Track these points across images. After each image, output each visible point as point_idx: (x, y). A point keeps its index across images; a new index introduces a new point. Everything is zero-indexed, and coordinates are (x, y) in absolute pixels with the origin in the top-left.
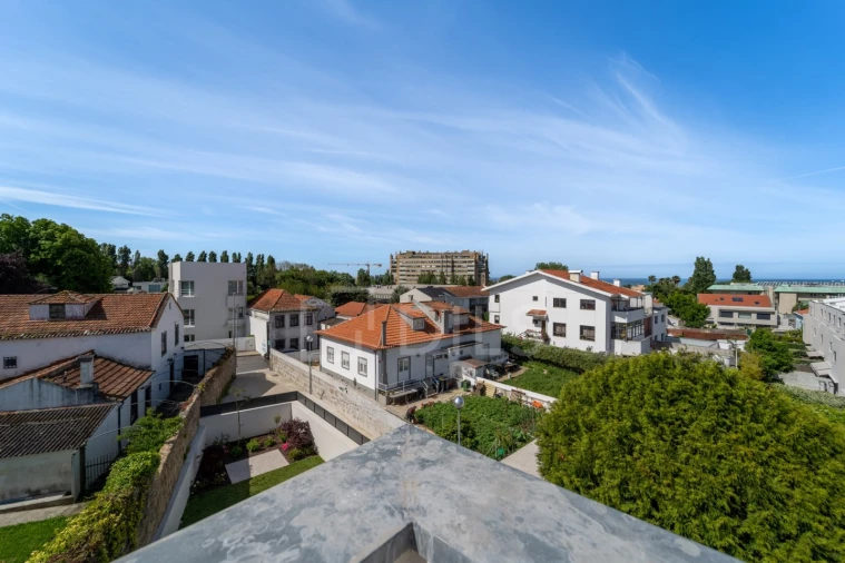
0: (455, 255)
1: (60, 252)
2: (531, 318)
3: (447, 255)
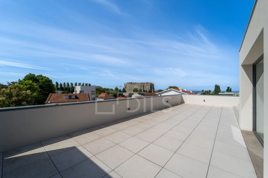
0: (144, 83)
1: (44, 83)
3: (142, 83)
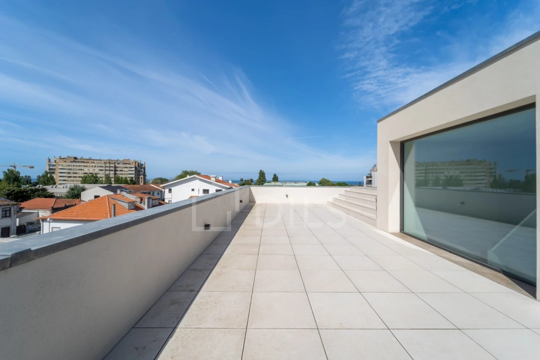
3: (110, 162)
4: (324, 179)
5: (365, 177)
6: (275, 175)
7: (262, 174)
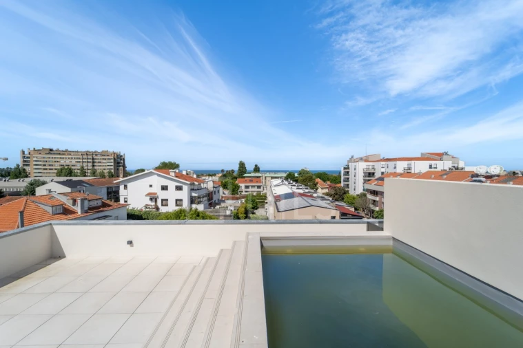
2: (148, 198)
3: (87, 153)
4: (303, 170)
5: (342, 168)
6: (256, 166)
7: (242, 165)
